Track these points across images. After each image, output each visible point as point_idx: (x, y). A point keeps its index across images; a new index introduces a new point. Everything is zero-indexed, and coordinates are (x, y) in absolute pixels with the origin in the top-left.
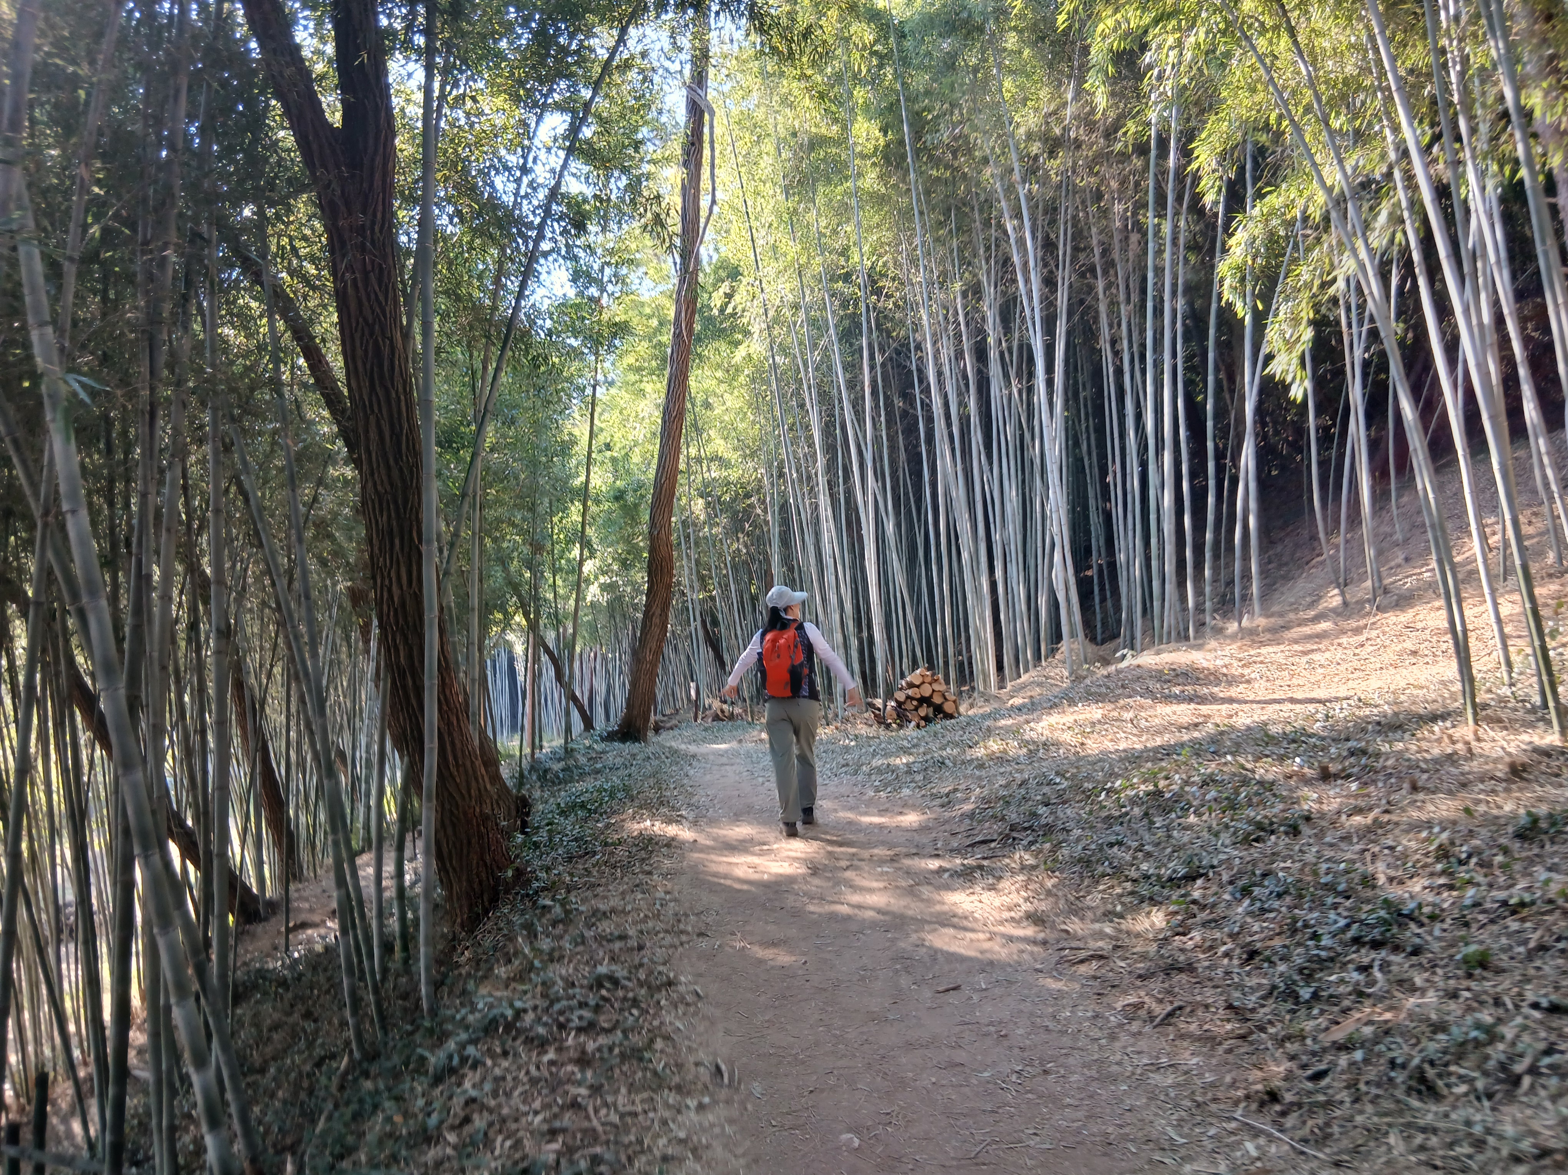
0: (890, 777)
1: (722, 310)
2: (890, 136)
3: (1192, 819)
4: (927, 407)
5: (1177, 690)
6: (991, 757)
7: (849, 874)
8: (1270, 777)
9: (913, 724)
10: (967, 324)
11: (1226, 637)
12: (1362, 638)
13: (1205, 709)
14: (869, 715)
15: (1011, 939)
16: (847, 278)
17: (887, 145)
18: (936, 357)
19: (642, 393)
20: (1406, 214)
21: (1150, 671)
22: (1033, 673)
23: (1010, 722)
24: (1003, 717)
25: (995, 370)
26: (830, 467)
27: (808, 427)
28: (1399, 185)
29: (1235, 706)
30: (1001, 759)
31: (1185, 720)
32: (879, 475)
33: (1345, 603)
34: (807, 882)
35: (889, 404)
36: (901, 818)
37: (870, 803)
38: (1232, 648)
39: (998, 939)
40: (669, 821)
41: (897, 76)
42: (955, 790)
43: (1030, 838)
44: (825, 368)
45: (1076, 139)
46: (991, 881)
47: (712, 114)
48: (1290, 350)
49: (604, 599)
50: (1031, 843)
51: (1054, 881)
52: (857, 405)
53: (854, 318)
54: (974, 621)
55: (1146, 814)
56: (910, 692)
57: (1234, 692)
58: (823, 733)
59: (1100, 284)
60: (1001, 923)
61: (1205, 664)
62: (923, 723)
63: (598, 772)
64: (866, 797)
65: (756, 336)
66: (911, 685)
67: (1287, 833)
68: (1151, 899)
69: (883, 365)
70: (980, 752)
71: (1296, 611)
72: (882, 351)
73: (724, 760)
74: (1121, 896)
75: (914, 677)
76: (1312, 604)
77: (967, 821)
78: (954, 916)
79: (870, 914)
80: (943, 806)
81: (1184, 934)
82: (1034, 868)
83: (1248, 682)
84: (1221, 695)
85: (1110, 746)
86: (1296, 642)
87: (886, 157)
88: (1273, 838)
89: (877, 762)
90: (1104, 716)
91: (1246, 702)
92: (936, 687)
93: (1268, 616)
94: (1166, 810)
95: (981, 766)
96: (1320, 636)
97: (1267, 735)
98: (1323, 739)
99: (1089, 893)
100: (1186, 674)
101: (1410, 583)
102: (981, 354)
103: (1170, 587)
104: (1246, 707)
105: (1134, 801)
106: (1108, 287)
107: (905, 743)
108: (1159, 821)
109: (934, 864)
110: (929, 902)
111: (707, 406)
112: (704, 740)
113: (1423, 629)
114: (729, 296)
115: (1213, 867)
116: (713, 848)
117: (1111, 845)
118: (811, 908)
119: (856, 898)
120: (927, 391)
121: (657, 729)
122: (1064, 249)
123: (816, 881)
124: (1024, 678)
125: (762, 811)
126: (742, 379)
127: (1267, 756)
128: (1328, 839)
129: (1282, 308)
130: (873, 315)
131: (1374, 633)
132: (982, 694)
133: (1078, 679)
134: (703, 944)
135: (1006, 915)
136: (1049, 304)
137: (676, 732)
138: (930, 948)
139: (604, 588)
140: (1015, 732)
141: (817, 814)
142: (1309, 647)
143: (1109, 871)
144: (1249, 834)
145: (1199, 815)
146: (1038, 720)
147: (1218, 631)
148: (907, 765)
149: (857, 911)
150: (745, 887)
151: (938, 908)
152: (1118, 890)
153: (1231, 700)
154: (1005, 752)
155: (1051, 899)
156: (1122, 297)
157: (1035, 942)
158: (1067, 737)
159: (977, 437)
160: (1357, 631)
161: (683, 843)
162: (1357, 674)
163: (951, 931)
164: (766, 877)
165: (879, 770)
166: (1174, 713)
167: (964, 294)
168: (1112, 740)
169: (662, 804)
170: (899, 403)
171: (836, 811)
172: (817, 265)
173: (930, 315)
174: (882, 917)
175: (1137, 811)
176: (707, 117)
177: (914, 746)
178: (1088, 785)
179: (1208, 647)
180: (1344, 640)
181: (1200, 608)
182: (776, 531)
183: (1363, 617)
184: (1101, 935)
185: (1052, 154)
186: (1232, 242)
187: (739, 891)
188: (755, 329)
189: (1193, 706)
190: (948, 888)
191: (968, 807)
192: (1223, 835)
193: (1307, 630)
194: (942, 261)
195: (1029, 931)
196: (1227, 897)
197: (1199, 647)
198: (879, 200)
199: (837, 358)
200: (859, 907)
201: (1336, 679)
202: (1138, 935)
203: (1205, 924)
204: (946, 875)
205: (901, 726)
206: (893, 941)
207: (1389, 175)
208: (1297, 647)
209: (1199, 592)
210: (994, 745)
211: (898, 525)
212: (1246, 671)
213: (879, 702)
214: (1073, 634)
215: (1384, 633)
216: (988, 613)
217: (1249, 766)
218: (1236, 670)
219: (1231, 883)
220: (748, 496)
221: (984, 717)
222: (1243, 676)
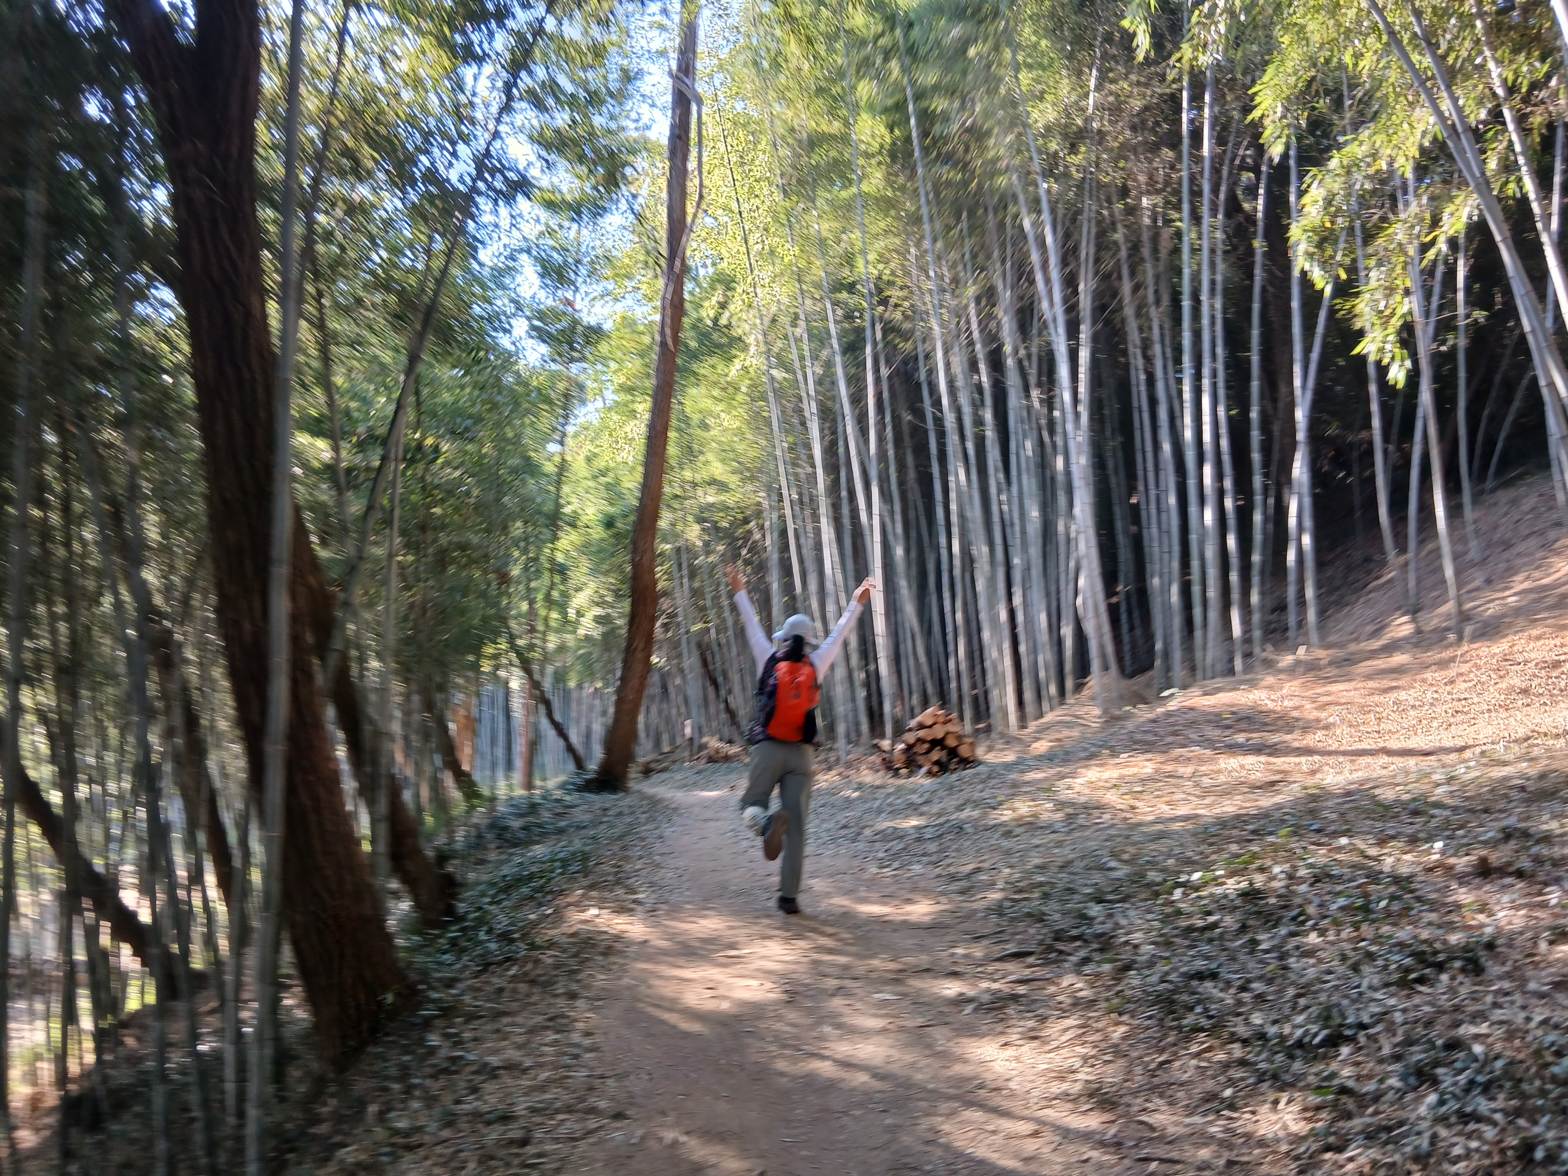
0: (897, 846)
1: (716, 320)
2: (897, 132)
3: (1313, 938)
4: (939, 422)
5: (1240, 738)
6: (1020, 822)
7: (837, 1003)
8: (1404, 870)
9: (924, 770)
10: (981, 332)
11: (1281, 671)
12: (1452, 672)
13: (1281, 762)
14: (875, 759)
15: (1067, 1134)
16: (851, 288)
17: (894, 144)
18: (948, 365)
19: (633, 414)
20: (1521, 160)
21: (1205, 714)
22: (1059, 712)
23: (1039, 775)
24: (1031, 769)
25: (1013, 380)
26: (834, 488)
27: (808, 447)
28: (1511, 127)
29: (1317, 758)
30: (1032, 825)
31: (1259, 776)
32: (885, 495)
33: (1419, 631)
34: (779, 1018)
35: (896, 419)
36: (909, 908)
37: (872, 883)
38: (1291, 687)
39: (1049, 1136)
40: (622, 910)
41: (904, 70)
42: (978, 870)
43: (1082, 953)
44: (826, 381)
45: (1100, 131)
46: (1031, 1024)
47: (700, 102)
48: (1385, 325)
49: (596, 632)
50: (1086, 961)
51: (1123, 1029)
52: (861, 421)
53: (859, 332)
54: (991, 653)
55: (1244, 928)
56: (921, 733)
57: (1312, 740)
58: (824, 780)
59: (1126, 287)
60: (1050, 1100)
61: (1271, 705)
62: (935, 769)
63: (561, 831)
64: (866, 876)
65: (752, 349)
66: (921, 726)
67: (1463, 970)
68: (1275, 1077)
69: (890, 378)
70: (1006, 815)
71: (1356, 640)
72: (888, 362)
73: (709, 814)
74: (1226, 1066)
75: (926, 716)
76: (1376, 633)
77: (994, 919)
78: (981, 1086)
79: (863, 1078)
80: (962, 892)
81: (1340, 1149)
82: (1091, 1004)
83: (1327, 727)
84: (1296, 744)
85: (1165, 810)
86: (1369, 677)
87: (893, 155)
88: (1444, 977)
89: (885, 824)
90: (1157, 771)
91: (1330, 753)
92: (950, 728)
93: (1328, 647)
94: (1270, 920)
95: (1008, 834)
96: (1399, 671)
97: (1379, 804)
98: (1455, 809)
99: (1176, 1057)
100: (1248, 719)
101: (1492, 609)
102: (996, 362)
103: (1213, 615)
104: (1331, 760)
105: (1223, 905)
106: (1136, 288)
107: (914, 798)
108: (1265, 940)
109: (952, 988)
110: (947, 1058)
111: (705, 426)
112: (695, 785)
113: (1526, 662)
114: (723, 306)
115: (1362, 1026)
116: (665, 952)
117: (1200, 976)
118: (781, 1065)
119: (843, 1049)
120: (937, 403)
121: (647, 772)
122: (1087, 250)
123: (792, 1015)
124: (1049, 717)
125: (739, 894)
126: (740, 397)
127: (1393, 837)
128: (1532, 986)
129: (1373, 274)
130: (878, 327)
131: (1464, 668)
132: (1002, 735)
133: (1111, 720)
134: (617, 1134)
135: (1057, 1088)
136: (1071, 308)
137: (664, 776)
138: (947, 1147)
139: (598, 620)
140: (1045, 789)
141: (803, 900)
142: (1386, 683)
143: (1204, 1022)
144: (1408, 970)
145: (1322, 933)
146: (1073, 775)
147: (1269, 664)
148: (918, 828)
149: (842, 1074)
150: (695, 1027)
151: (958, 1069)
152: (1221, 1056)
153: (1308, 751)
154: (1035, 816)
155: (1121, 1063)
156: (1151, 298)
157: (1102, 1144)
158: (1112, 798)
159: (993, 455)
160: (1443, 664)
161: (630, 943)
162: (1460, 717)
163: (976, 1115)
164: (725, 1006)
165: (885, 836)
166: (1242, 767)
167: (978, 300)
168: (1168, 803)
169: (618, 882)
170: (907, 417)
171: (828, 895)
172: (818, 271)
173: (942, 326)
174: (877, 1085)
175: (1230, 921)
176: (694, 108)
177: (926, 802)
178: (1153, 876)
179: (1264, 683)
180: (1428, 675)
181: (1247, 639)
182: (774, 557)
183: (1447, 647)
184: (1203, 1139)
185: (1073, 149)
186: (1306, 199)
187: (686, 1035)
188: (751, 340)
189: (1263, 759)
190: (971, 1031)
191: (995, 896)
192: (1366, 969)
193: (1380, 663)
194: (953, 266)
195: (1093, 1121)
196: (1394, 1082)
197: (1253, 684)
198: (886, 205)
199: (839, 371)
200: (847, 1064)
201: (1435, 724)
202: (1262, 1143)
203: (1370, 1136)
204: (969, 1009)
205: (910, 774)
206: (893, 1130)
207: (1496, 116)
208: (1371, 684)
209: (1246, 621)
210: (1023, 808)
211: (907, 551)
212: (1323, 715)
213: (886, 744)
214: (1106, 668)
215: (1478, 668)
216: (1007, 646)
217: (1373, 852)
218: (1310, 712)
219: (1397, 1058)
220: (746, 521)
221: (1009, 767)
222: (1318, 720)
